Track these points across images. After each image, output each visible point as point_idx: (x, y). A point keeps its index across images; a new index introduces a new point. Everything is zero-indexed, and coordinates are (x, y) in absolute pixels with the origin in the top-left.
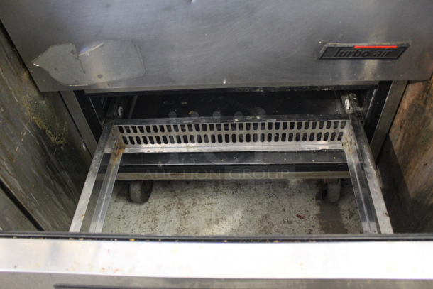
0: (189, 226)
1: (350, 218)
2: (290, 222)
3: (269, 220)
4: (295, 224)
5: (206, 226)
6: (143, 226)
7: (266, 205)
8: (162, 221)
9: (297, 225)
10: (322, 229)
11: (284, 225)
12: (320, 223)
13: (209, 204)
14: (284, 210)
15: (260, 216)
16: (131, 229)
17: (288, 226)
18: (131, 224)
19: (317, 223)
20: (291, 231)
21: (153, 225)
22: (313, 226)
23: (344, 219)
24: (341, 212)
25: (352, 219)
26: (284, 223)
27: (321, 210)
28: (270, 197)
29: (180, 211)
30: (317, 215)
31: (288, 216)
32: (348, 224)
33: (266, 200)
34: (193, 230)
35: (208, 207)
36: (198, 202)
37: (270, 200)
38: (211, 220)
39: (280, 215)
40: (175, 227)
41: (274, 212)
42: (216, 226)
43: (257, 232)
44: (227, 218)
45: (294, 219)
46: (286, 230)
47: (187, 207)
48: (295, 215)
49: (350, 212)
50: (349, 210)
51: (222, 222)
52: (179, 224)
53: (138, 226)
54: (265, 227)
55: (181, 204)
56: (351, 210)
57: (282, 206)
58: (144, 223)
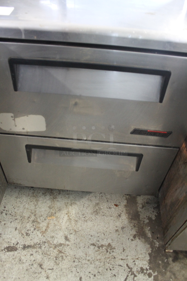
0: (56, 205)
1: (142, 208)
2: (110, 208)
3: (99, 206)
4: (113, 209)
5: (65, 206)
6: (30, 203)
7: (98, 198)
8: (41, 202)
9: (114, 210)
10: (127, 213)
11: (107, 209)
12: (126, 210)
13: (67, 194)
14: (108, 201)
15: (94, 203)
16: (23, 204)
17: (109, 210)
18: (23, 202)
19: (124, 210)
20: (110, 213)
21: (36, 204)
22: (122, 211)
23: (139, 209)
24: (138, 205)
25: (143, 209)
26: (107, 208)
27: (127, 203)
28: (101, 193)
29: (51, 197)
30: (125, 205)
31: (109, 205)
32: (140, 212)
33: (99, 195)
34: (58, 208)
35: (67, 196)
36: (62, 192)
37: (101, 195)
38: (68, 203)
39: (105, 204)
40: (48, 205)
41: (102, 202)
42: (70, 207)
43: (92, 212)
44: (77, 203)
45: (112, 207)
46: (108, 212)
47: (55, 194)
48: (113, 204)
49: (143, 205)
50: (142, 204)
51: (74, 205)
52: (50, 204)
53: (27, 203)
54: (97, 210)
55: (52, 193)
56: (143, 204)
57: (107, 199)
58: (31, 202)
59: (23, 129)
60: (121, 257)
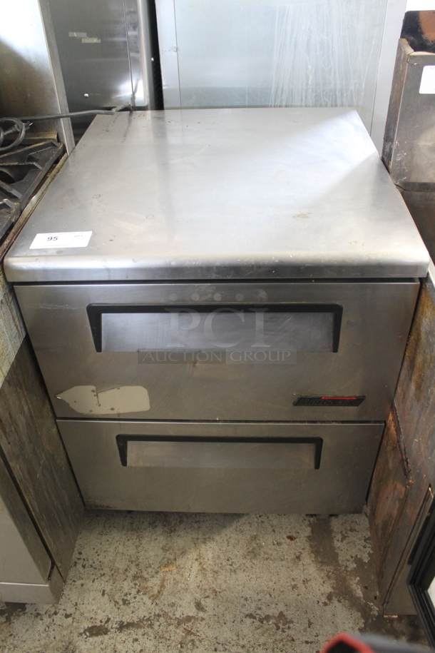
0: (175, 544)
1: (342, 541)
2: (279, 544)
3: (258, 542)
4: (285, 546)
5: (193, 545)
6: (127, 543)
7: (256, 525)
8: (147, 539)
9: (287, 547)
10: (312, 552)
11: (273, 547)
12: (311, 546)
13: (196, 522)
14: (274, 531)
15: (248, 537)
16: (114, 546)
17: (278, 548)
18: (114, 541)
19: (307, 546)
20: (280, 553)
21: (137, 543)
22: (303, 549)
23: (336, 542)
24: (333, 534)
25: (344, 542)
26: (274, 544)
27: (312, 532)
28: (260, 516)
29: (165, 528)
30: (308, 537)
31: (278, 538)
32: (339, 548)
33: (256, 519)
34: (179, 549)
35: (196, 526)
36: (185, 519)
37: (260, 519)
38: (198, 539)
39: (269, 536)
40: (161, 545)
41: (263, 532)
42: (203, 546)
43: (245, 553)
44: (214, 537)
45: (283, 541)
46: (275, 552)
47: (173, 524)
48: (285, 536)
49: (343, 535)
50: (342, 532)
51: (210, 542)
52: (164, 543)
53: (122, 544)
54: (254, 549)
55: (167, 521)
56: (344, 532)
57: (272, 527)
58: (128, 540)
59: (112, 409)
60: (305, 639)
